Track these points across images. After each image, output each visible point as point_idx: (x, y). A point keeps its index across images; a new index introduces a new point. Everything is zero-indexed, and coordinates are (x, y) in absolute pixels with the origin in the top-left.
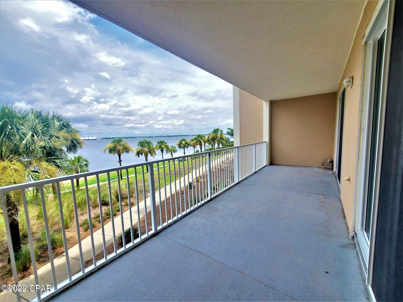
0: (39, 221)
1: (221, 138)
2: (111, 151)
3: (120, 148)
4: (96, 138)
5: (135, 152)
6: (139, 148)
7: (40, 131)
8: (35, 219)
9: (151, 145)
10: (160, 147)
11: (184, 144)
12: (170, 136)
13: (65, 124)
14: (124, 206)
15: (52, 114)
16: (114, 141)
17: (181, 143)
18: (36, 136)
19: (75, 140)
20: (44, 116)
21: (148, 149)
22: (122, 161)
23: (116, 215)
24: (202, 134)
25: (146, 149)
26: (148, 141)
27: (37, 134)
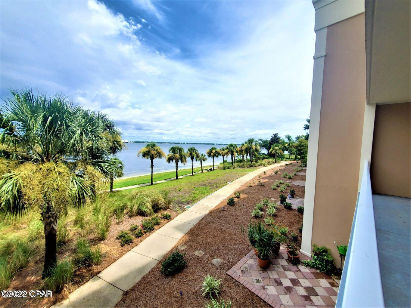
0: (76, 228)
1: (255, 149)
2: (145, 155)
3: (154, 152)
4: (128, 141)
5: (167, 157)
6: (171, 154)
7: (89, 130)
8: (72, 224)
9: (183, 152)
10: (191, 154)
11: (214, 153)
12: (196, 144)
13: (109, 125)
14: (162, 218)
15: (98, 114)
16: (148, 146)
17: (211, 152)
18: (85, 135)
19: (116, 142)
20: (90, 115)
21: (180, 155)
22: (154, 166)
23: (154, 229)
24: (234, 143)
25: (177, 156)
26: (180, 147)
27: (86, 133)
